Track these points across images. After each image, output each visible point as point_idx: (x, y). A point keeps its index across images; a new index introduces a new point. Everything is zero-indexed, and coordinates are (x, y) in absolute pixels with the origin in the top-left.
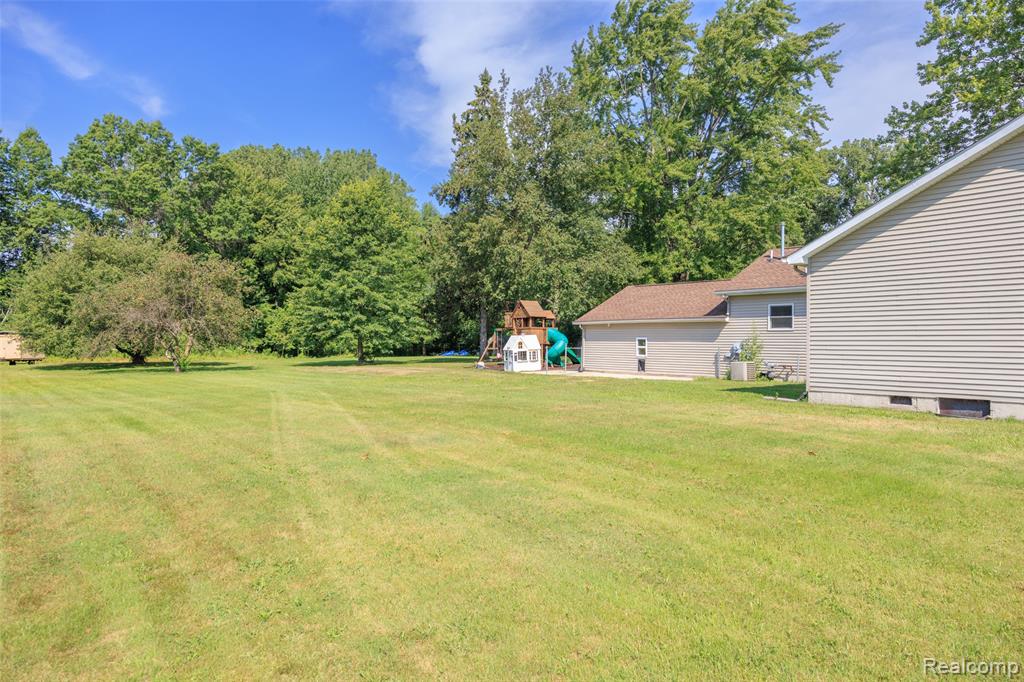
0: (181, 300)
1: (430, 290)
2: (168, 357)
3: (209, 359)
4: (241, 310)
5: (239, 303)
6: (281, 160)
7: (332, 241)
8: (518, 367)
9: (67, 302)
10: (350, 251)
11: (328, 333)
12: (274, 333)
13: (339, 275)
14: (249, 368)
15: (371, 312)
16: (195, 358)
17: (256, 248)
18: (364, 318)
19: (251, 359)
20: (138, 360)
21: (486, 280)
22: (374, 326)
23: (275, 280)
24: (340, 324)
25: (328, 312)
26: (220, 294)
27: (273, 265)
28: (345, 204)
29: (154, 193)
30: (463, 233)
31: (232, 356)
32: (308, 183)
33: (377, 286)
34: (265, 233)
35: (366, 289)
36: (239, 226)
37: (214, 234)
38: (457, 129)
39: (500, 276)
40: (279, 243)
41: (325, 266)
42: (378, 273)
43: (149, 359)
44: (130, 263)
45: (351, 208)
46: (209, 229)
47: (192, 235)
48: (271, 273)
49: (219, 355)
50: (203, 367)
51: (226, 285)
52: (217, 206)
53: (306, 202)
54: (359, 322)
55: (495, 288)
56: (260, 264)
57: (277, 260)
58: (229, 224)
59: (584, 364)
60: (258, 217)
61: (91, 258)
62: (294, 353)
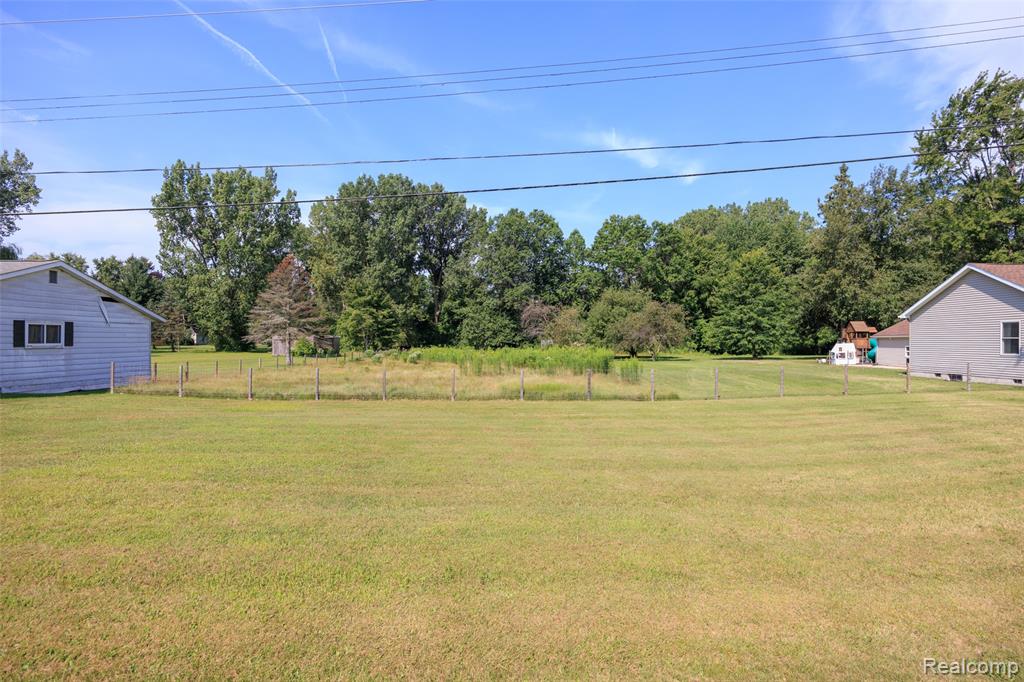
0: (656, 325)
1: (800, 312)
2: (649, 353)
3: (668, 355)
4: (684, 330)
5: (683, 326)
6: (713, 218)
7: (736, 288)
8: (839, 362)
9: (604, 327)
10: (747, 293)
11: (732, 342)
12: (708, 340)
13: (738, 308)
14: (688, 360)
15: (758, 328)
16: (662, 354)
17: (695, 284)
18: (754, 332)
19: (692, 355)
20: (633, 353)
21: (833, 309)
22: (760, 337)
23: (708, 304)
24: (740, 336)
25: (732, 329)
26: (674, 321)
27: (707, 294)
28: (744, 266)
29: (637, 259)
30: (816, 281)
31: (681, 353)
32: (731, 234)
33: (763, 313)
34: (701, 273)
35: (755, 316)
36: (684, 273)
37: (670, 279)
38: (821, 207)
39: (843, 304)
40: (710, 279)
41: (731, 303)
42: (764, 306)
43: (639, 355)
44: (630, 306)
45: (748, 267)
46: (667, 275)
47: (658, 280)
48: (706, 299)
49: (673, 352)
50: (665, 359)
51: (677, 317)
52: (672, 261)
53: (730, 247)
54: (751, 335)
55: (839, 313)
56: (698, 293)
57: (710, 291)
58: (679, 272)
59: (877, 361)
60: (697, 263)
61: (613, 304)
62: (720, 352)
